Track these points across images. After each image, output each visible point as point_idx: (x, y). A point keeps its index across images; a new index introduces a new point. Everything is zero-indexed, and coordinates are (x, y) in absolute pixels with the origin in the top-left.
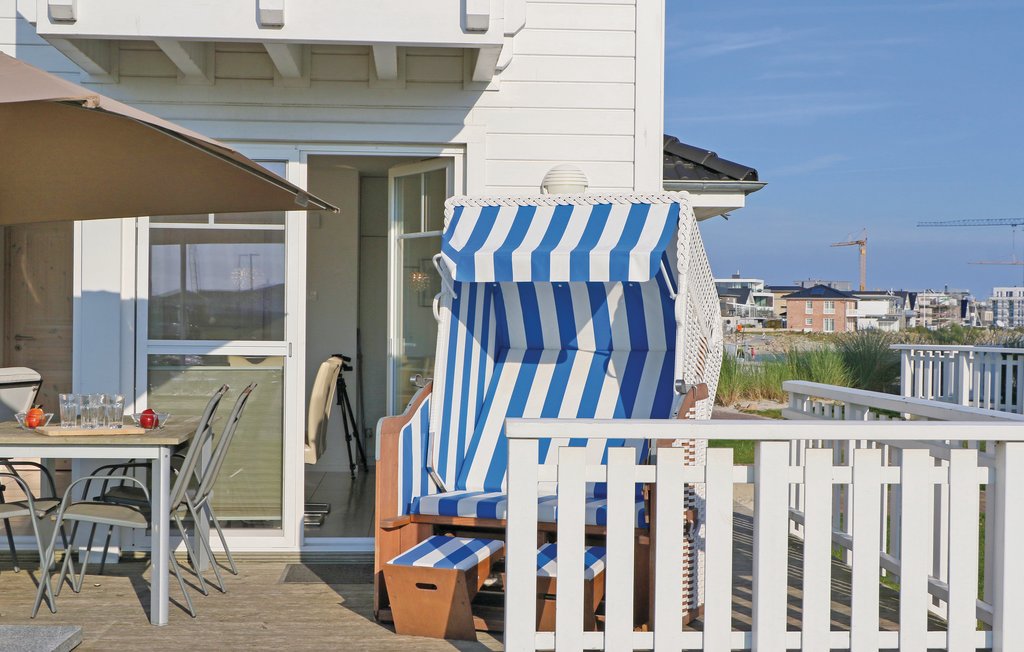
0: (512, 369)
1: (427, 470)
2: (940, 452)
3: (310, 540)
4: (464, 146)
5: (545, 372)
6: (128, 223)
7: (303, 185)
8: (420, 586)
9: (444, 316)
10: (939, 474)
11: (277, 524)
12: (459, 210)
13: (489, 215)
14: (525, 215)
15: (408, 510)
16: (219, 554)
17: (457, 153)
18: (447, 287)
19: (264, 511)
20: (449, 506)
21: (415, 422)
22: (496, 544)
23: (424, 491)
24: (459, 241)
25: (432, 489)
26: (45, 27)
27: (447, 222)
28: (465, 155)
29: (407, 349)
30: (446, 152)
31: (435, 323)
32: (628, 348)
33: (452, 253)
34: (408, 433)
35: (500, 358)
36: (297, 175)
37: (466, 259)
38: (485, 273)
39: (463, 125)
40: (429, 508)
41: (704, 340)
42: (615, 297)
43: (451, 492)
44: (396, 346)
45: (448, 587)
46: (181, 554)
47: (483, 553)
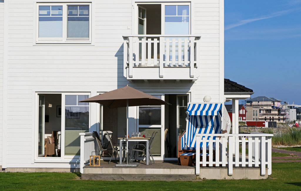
0: (198, 129)
1: (185, 144)
2: (254, 138)
3: (166, 158)
4: (191, 92)
5: (203, 129)
6: (136, 107)
7: (164, 100)
8: (184, 158)
9: (187, 121)
10: (253, 141)
11: (160, 156)
12: (190, 104)
13: (194, 105)
14: (200, 105)
15: (182, 149)
16: (152, 160)
17: (189, 94)
18: (188, 116)
19: (157, 153)
20: (188, 148)
21: (183, 136)
22: (195, 153)
23: (185, 146)
24: (190, 109)
25: (186, 147)
26: (128, 78)
27: (188, 106)
28: (191, 94)
29: (180, 127)
30: (187, 93)
31: (186, 122)
32: (216, 125)
33: (189, 111)
34: (182, 138)
35: (196, 128)
36: (163, 98)
37: (191, 112)
38: (193, 114)
39: (190, 89)
40: (186, 149)
41: (227, 124)
42: (214, 118)
43: (189, 146)
44: (178, 126)
45: (188, 158)
46: (144, 160)
47: (193, 154)
